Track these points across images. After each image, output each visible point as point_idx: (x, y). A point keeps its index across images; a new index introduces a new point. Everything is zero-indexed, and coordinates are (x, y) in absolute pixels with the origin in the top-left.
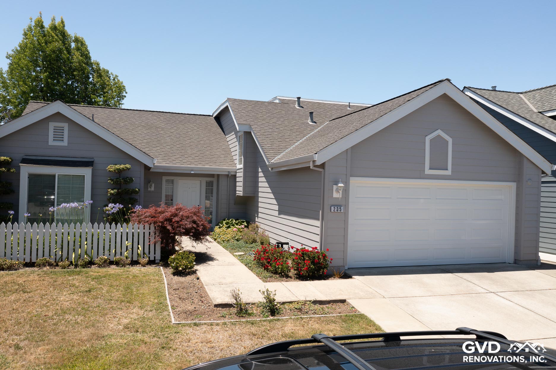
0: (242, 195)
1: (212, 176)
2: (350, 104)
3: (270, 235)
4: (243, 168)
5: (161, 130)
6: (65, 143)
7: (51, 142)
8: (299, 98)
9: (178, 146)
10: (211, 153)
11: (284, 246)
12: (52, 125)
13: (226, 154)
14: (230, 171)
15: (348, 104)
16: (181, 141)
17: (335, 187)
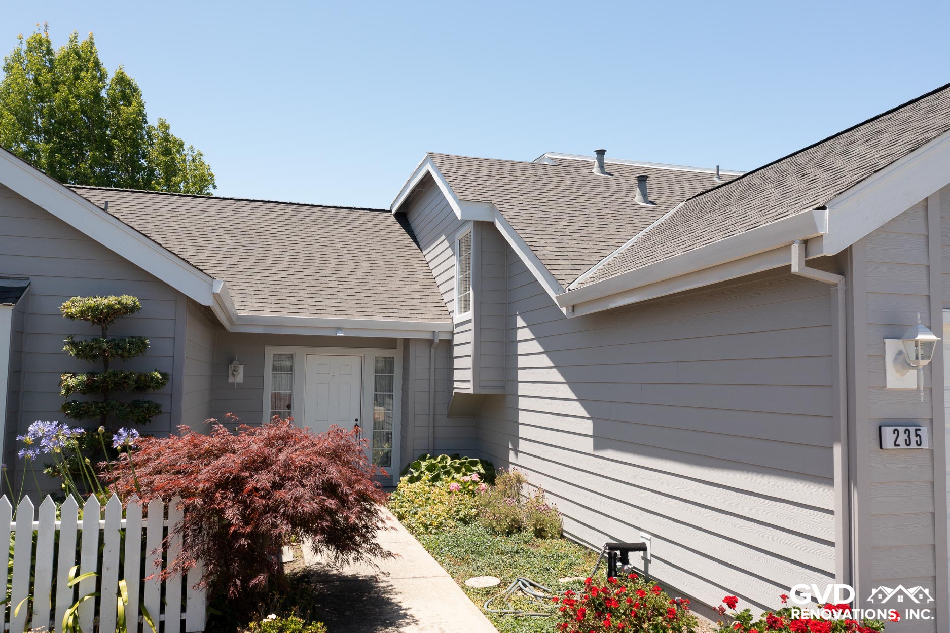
0: (470, 391)
4: (473, 321)
8: (601, 152)
11: (631, 555)
14: (437, 330)
15: (715, 172)
17: (892, 346)
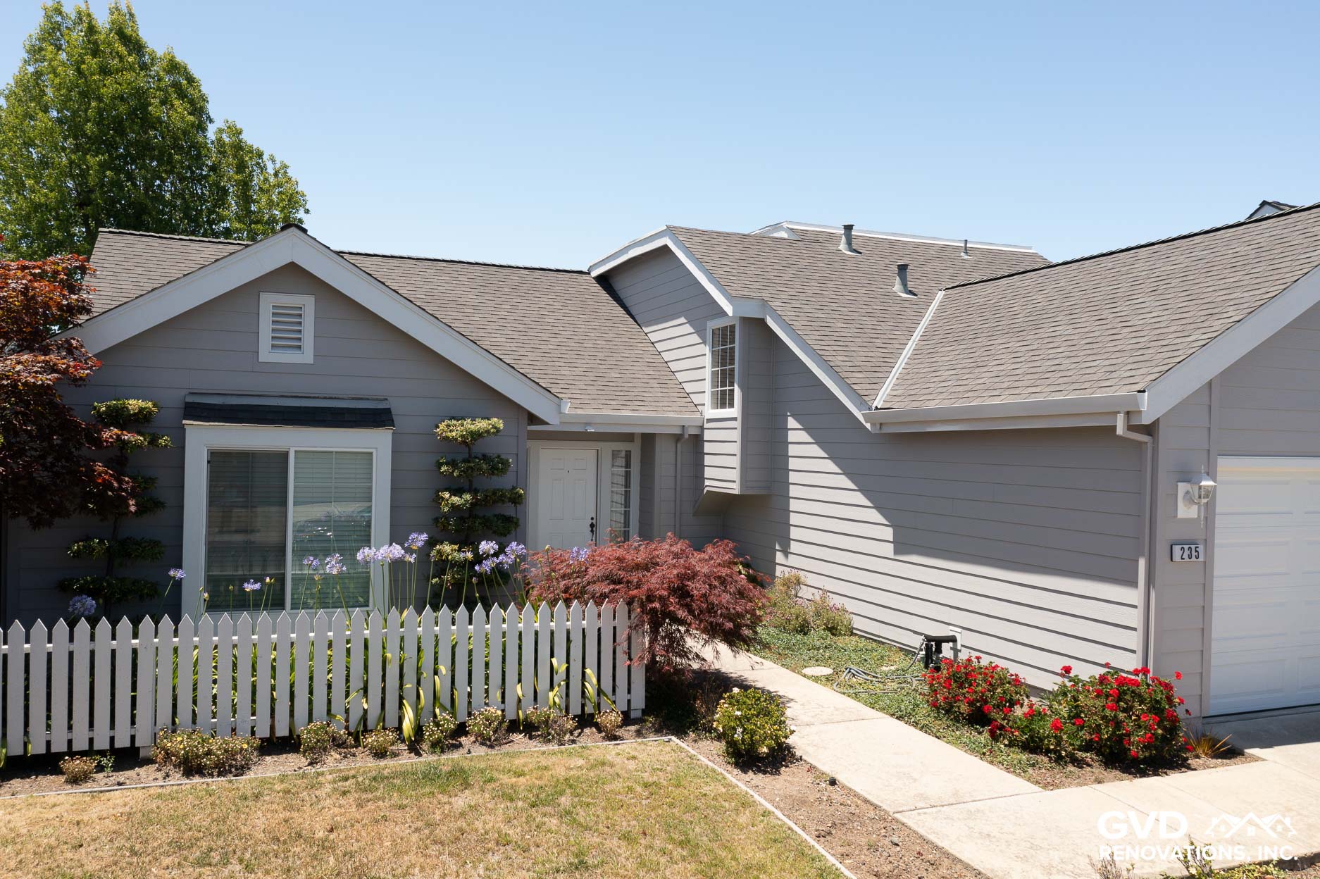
0: (737, 492)
1: (629, 437)
2: (968, 245)
3: (851, 606)
4: (739, 419)
5: (473, 311)
6: (307, 356)
7: (267, 354)
8: (849, 228)
9: (531, 356)
10: (622, 375)
11: (944, 645)
12: (268, 302)
13: (661, 377)
14: (686, 424)
15: (963, 245)
16: (535, 342)
17: (1182, 487)
